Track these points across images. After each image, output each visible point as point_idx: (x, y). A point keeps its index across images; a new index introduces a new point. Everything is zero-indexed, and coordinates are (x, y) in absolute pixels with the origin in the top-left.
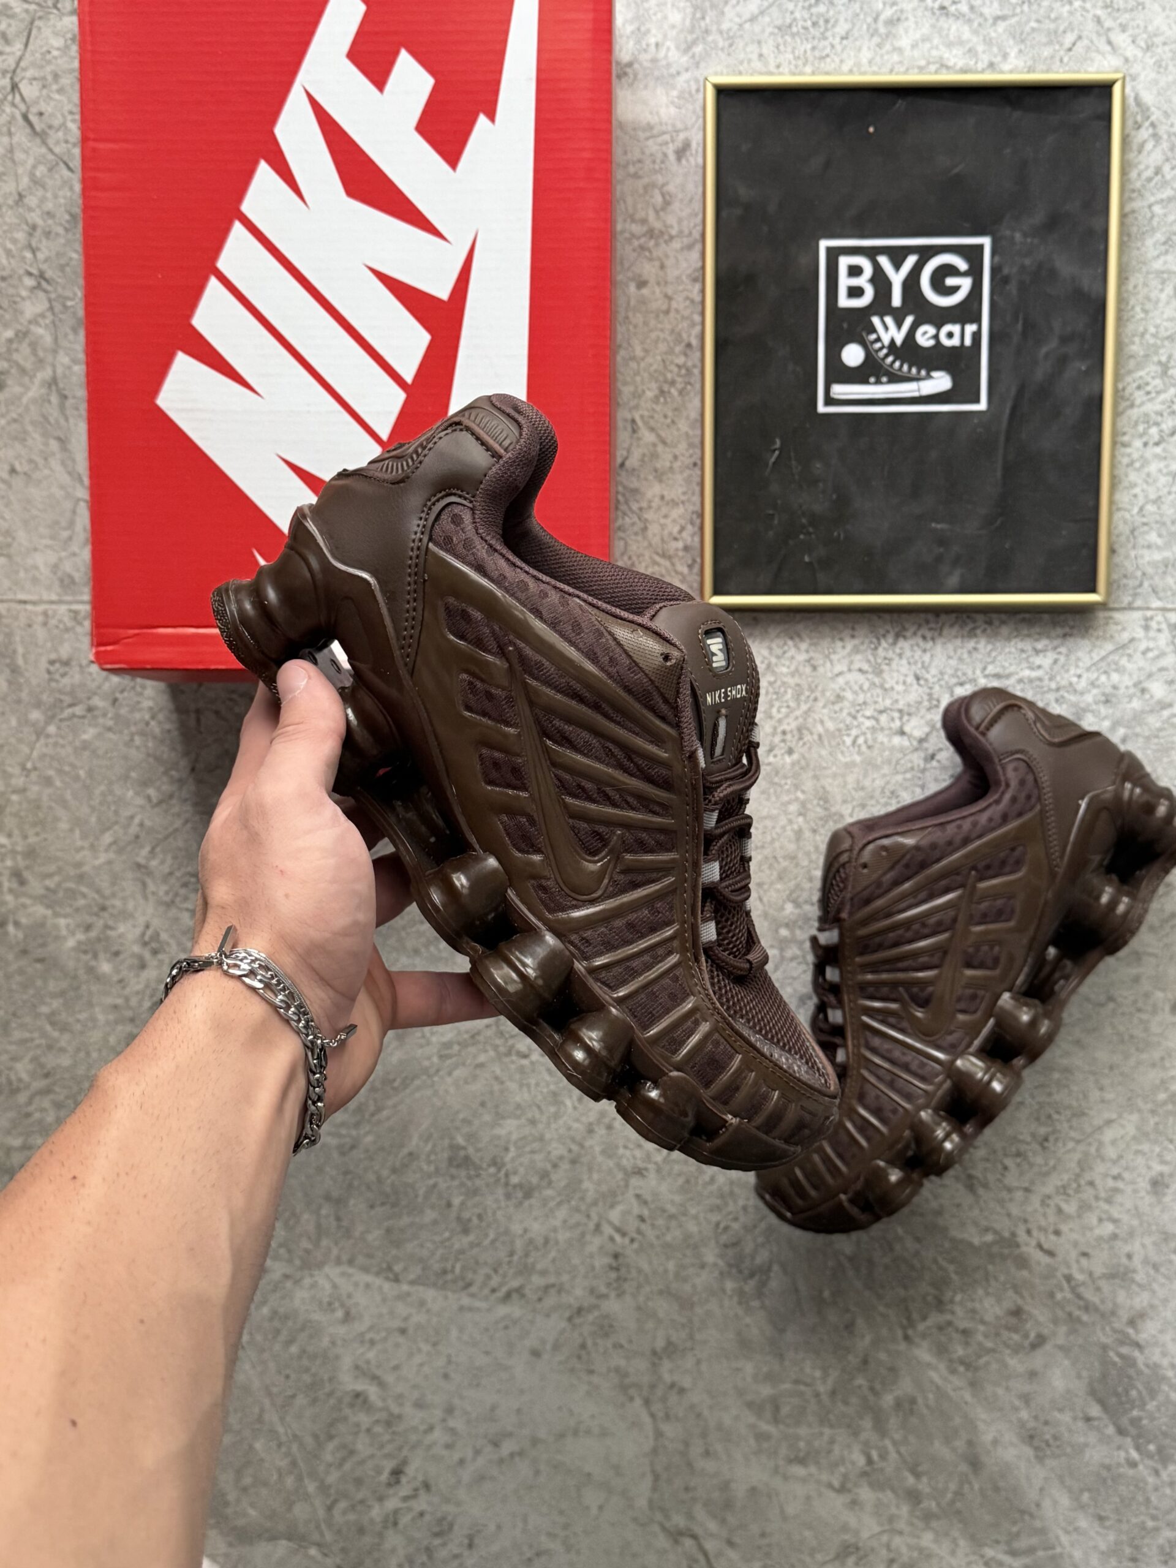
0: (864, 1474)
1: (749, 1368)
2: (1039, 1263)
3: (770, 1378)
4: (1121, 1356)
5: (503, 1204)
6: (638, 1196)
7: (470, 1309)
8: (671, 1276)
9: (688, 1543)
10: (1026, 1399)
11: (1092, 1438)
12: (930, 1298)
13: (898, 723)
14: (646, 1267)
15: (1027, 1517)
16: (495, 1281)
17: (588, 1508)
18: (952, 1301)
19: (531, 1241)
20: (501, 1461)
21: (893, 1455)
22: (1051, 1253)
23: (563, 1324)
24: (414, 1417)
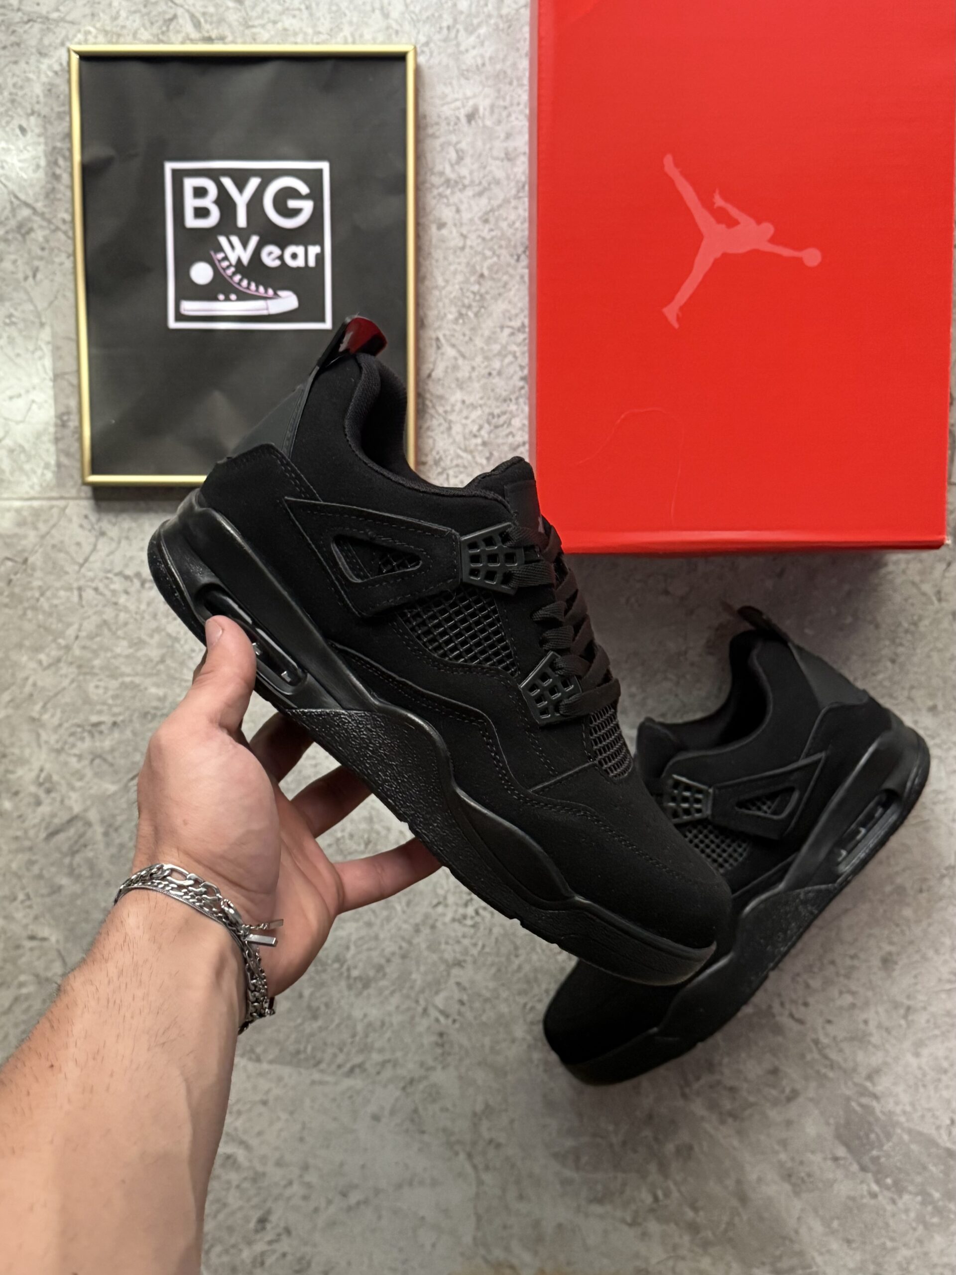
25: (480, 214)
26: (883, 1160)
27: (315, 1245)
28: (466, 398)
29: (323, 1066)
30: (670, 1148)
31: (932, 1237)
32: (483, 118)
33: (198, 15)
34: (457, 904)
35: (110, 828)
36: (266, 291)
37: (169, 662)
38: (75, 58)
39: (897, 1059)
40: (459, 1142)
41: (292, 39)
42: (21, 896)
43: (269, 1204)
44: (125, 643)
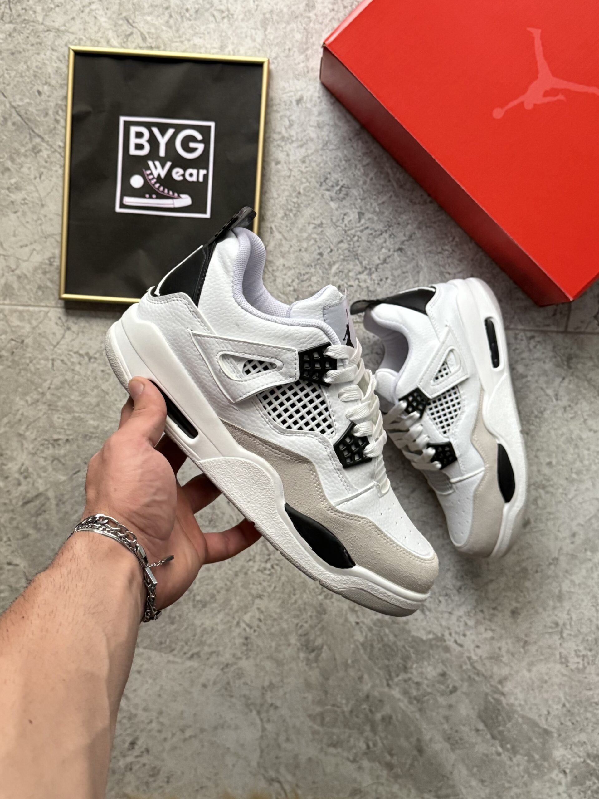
0: (365, 754)
1: (310, 697)
2: (455, 650)
3: (320, 703)
4: (494, 699)
5: (192, 610)
6: (258, 609)
7: (173, 662)
8: (273, 649)
9: (277, 785)
10: (447, 719)
11: (479, 739)
12: (400, 665)
14: (260, 643)
15: (445, 779)
16: (186, 648)
17: (227, 765)
18: (411, 668)
19: (205, 629)
20: (185, 740)
21: (380, 745)
22: (461, 646)
23: (219, 672)
24: (142, 716)
25: (301, 158)
26: (505, 733)
27: (163, 760)
28: (286, 263)
29: (175, 652)
30: (378, 716)
31: (532, 783)
32: (306, 103)
33: (145, 33)
34: (261, 561)
35: (60, 501)
36: (173, 194)
37: (102, 406)
38: (72, 54)
39: (517, 672)
40: (253, 704)
41: (198, 50)
42: (5, 539)
43: (138, 733)
44: (77, 393)
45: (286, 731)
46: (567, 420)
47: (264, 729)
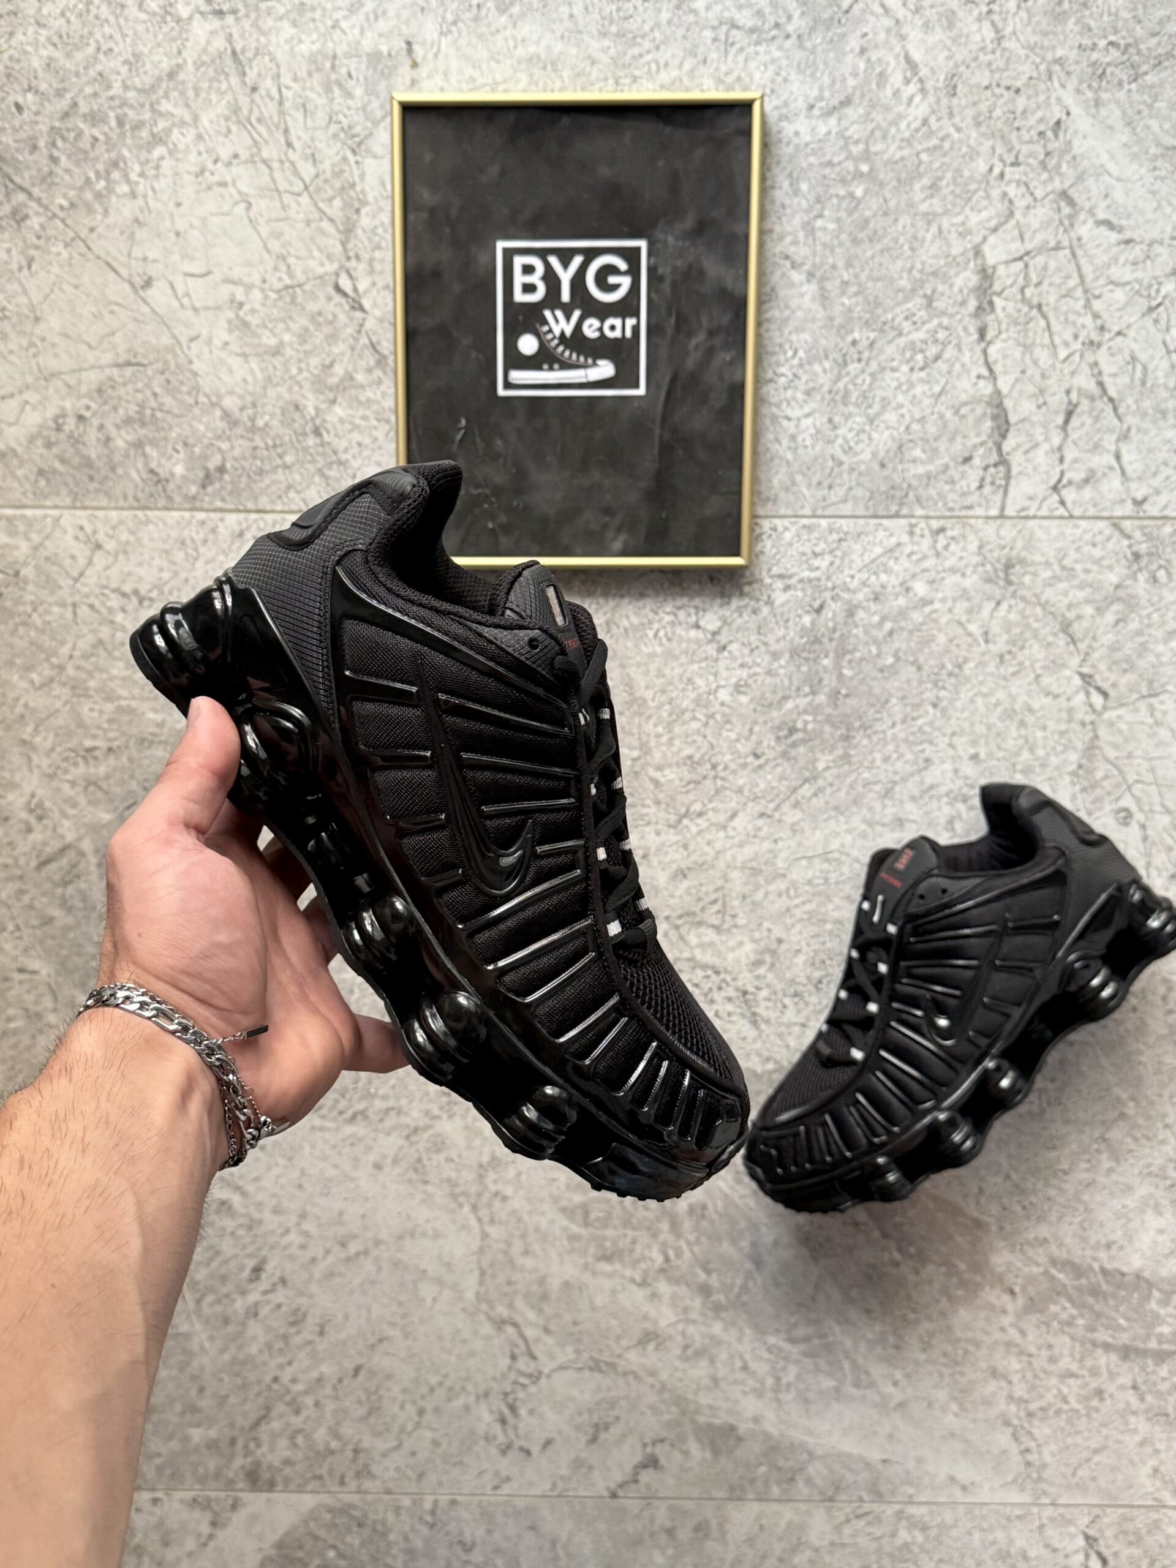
0: (663, 1270)
7: (322, 1129)
9: (510, 1330)
11: (860, 1239)
13: (693, 618)
15: (803, 1308)
16: (343, 1104)
17: (423, 1300)
20: (348, 1260)
21: (687, 1255)
23: (402, 1142)
24: (271, 1222)
26: (906, 1227)
27: (311, 1297)
29: (324, 1113)
31: (956, 1310)
40: (465, 1194)
42: (10, 927)
43: (264, 1252)
45: (523, 1236)
46: (1005, 679)
47: (485, 1236)
